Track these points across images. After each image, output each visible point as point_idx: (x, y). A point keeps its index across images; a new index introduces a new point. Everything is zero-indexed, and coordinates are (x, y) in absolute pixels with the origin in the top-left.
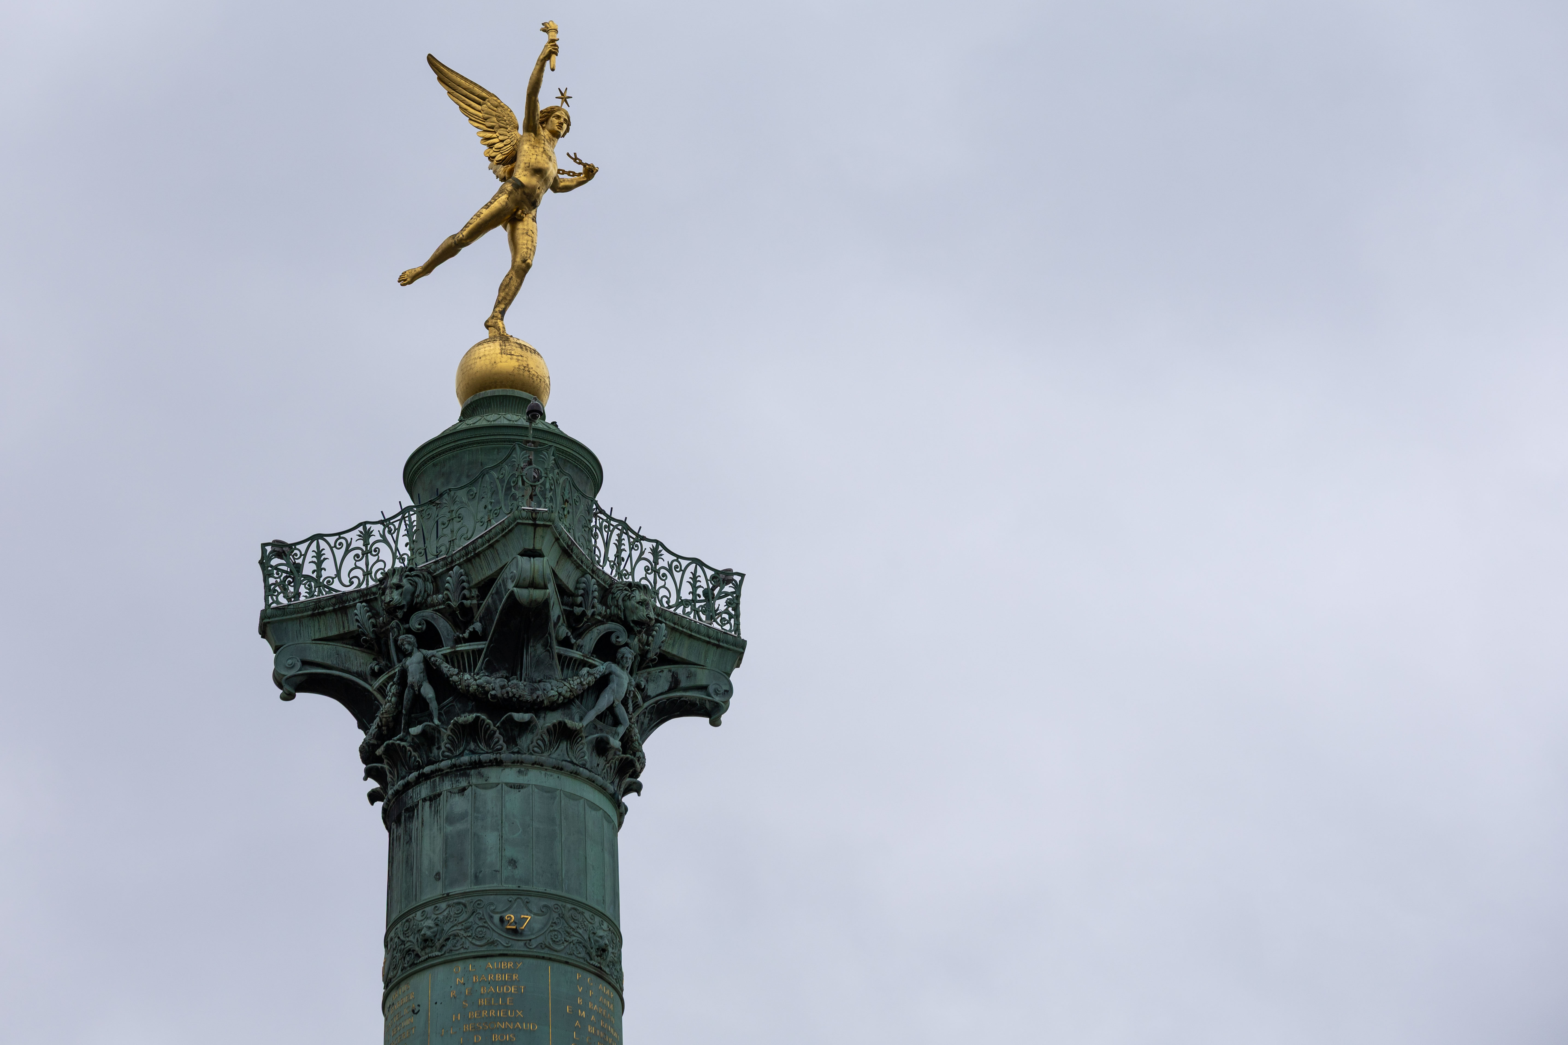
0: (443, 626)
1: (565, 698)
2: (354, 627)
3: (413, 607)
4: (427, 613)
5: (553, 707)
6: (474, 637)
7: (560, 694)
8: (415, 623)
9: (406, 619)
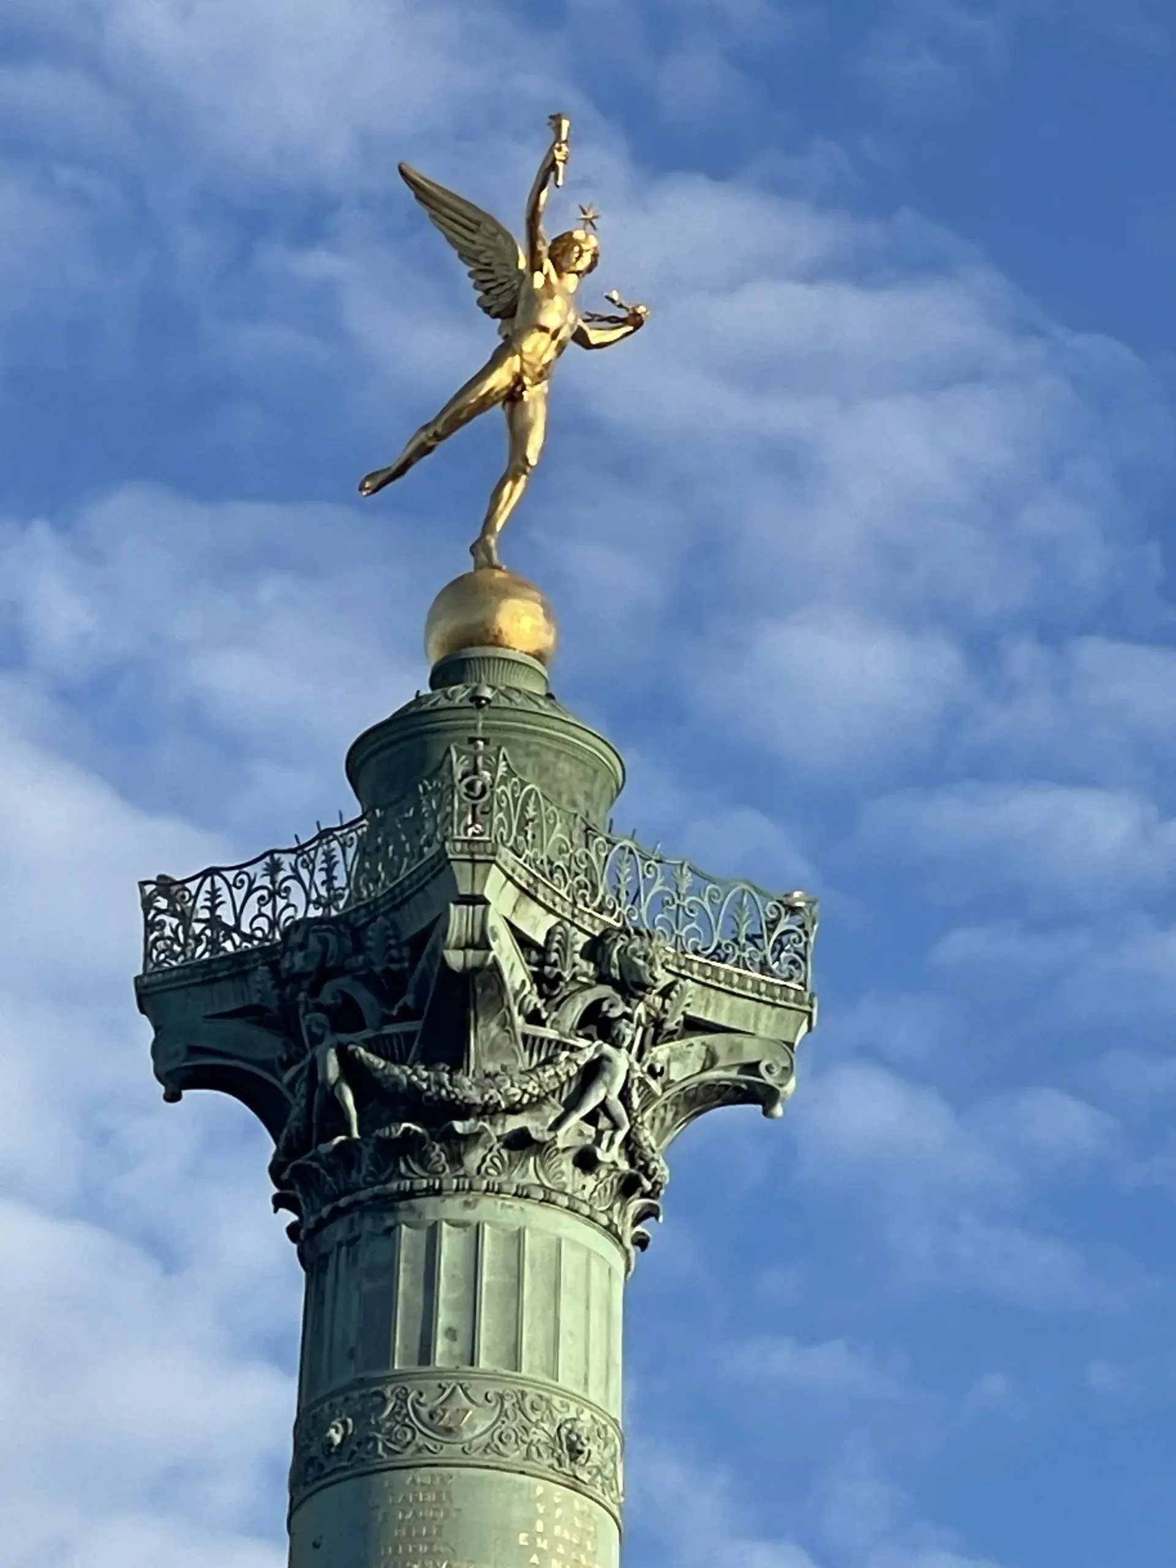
0: (364, 998)
1: (531, 1095)
2: (256, 1000)
3: (324, 974)
4: (342, 982)
5: (514, 1109)
6: (406, 1014)
7: (525, 1091)
8: (326, 997)
9: (315, 990)
